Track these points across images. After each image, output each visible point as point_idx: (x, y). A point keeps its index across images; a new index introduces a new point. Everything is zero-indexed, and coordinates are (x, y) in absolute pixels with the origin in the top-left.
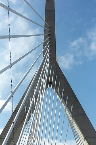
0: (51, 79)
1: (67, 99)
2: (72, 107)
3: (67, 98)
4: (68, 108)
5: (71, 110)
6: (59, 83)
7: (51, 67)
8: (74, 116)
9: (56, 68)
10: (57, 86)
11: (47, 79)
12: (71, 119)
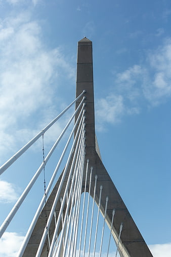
0: (88, 181)
1: (113, 215)
2: (121, 227)
3: (114, 212)
4: (115, 228)
5: (120, 232)
6: (101, 188)
7: (88, 161)
8: (125, 242)
9: (96, 163)
10: (97, 193)
11: (83, 181)
12: (120, 245)
